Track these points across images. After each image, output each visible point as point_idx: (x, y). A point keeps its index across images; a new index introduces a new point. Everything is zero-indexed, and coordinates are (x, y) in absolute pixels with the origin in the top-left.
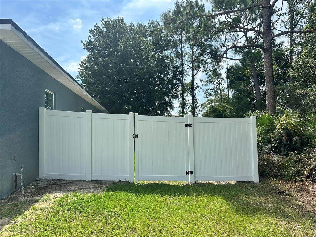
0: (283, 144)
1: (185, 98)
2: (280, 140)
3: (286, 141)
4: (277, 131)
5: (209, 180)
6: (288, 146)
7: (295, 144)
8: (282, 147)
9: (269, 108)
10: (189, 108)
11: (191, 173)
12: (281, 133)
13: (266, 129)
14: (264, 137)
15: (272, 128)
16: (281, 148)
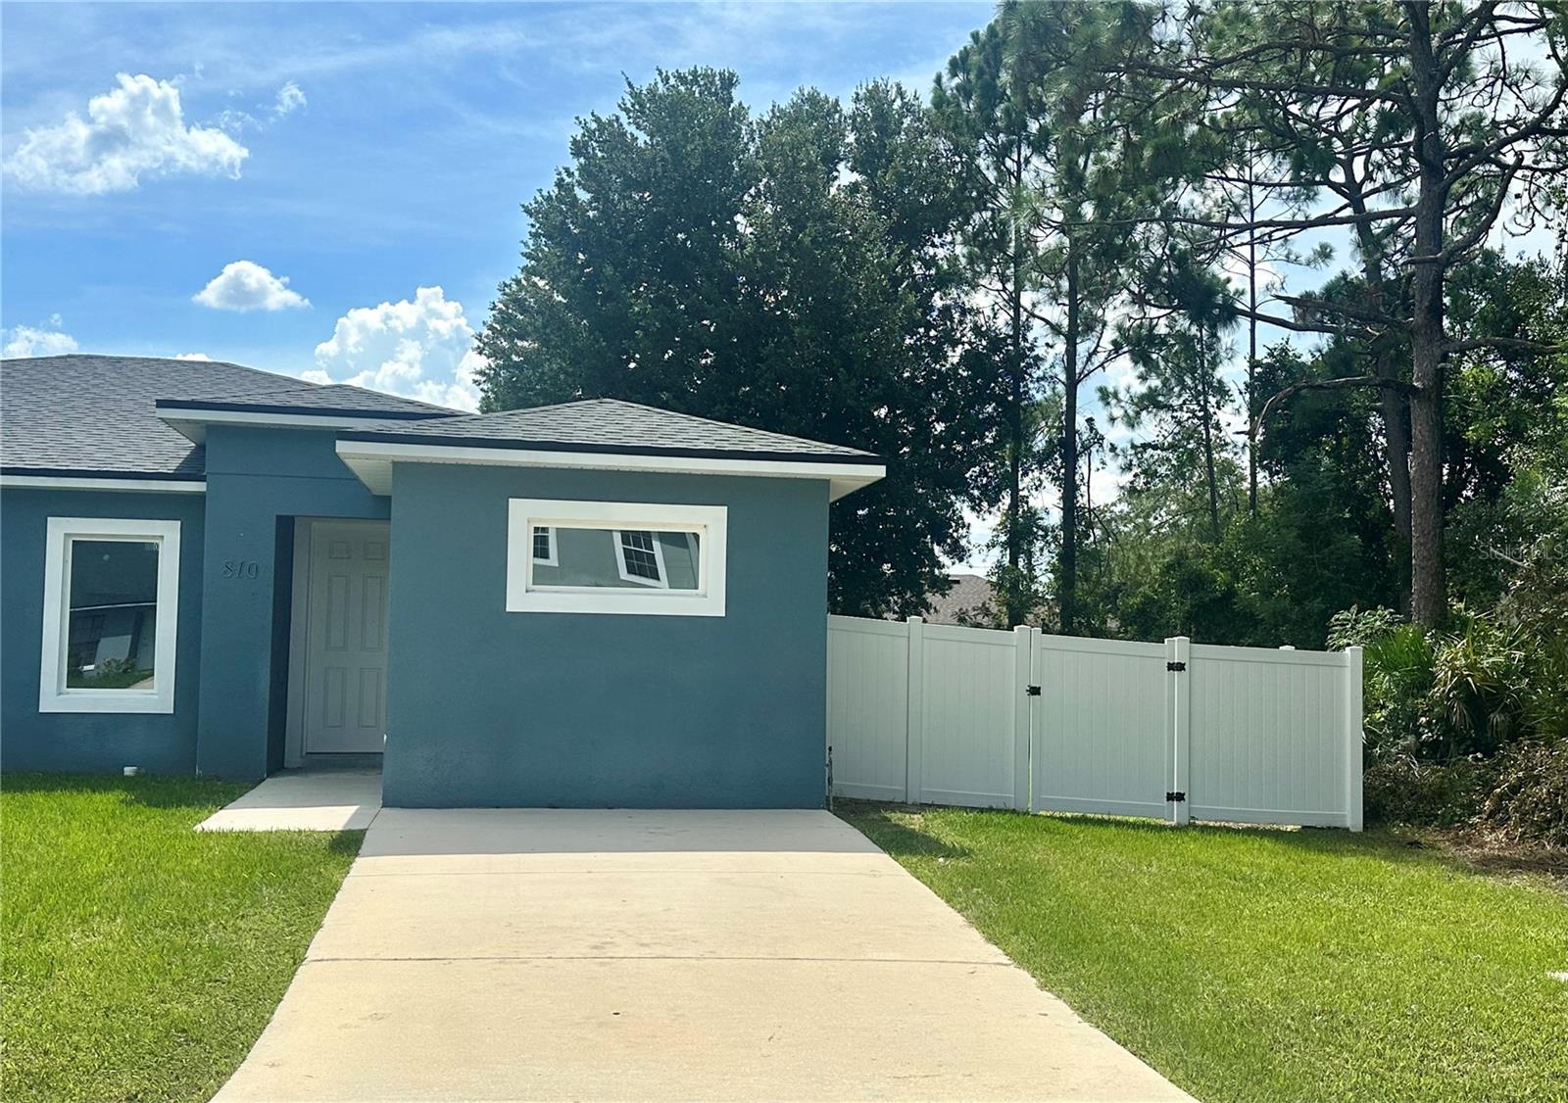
0: (1455, 737)
1: (1026, 501)
2: (1444, 720)
3: (1465, 726)
4: (1436, 692)
5: (1226, 819)
6: (1469, 742)
7: (1492, 735)
8: (1452, 746)
9: (1421, 607)
10: (1045, 552)
11: (1180, 797)
12: (1448, 699)
13: (1406, 684)
14: (1395, 709)
15: (1423, 681)
16: (1449, 745)
